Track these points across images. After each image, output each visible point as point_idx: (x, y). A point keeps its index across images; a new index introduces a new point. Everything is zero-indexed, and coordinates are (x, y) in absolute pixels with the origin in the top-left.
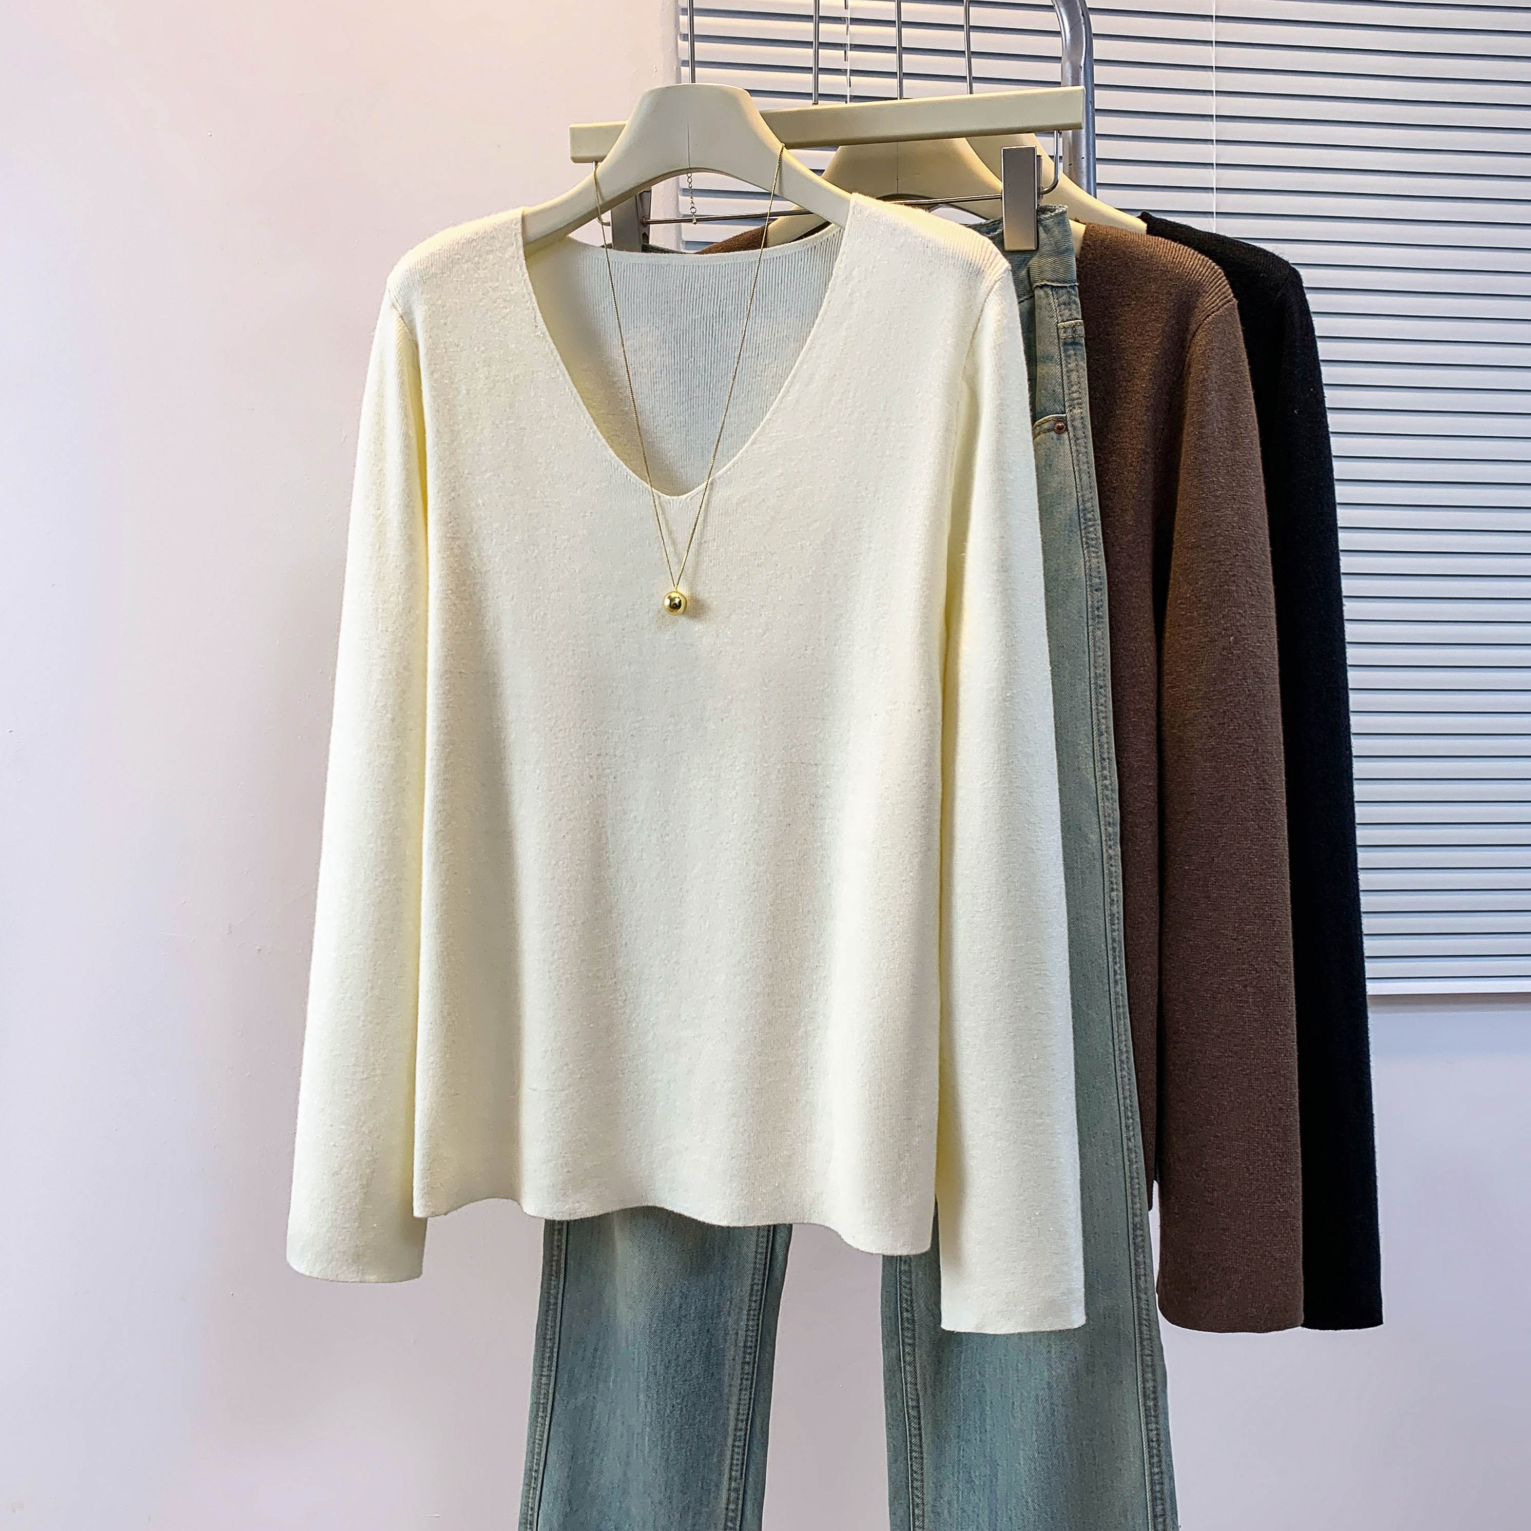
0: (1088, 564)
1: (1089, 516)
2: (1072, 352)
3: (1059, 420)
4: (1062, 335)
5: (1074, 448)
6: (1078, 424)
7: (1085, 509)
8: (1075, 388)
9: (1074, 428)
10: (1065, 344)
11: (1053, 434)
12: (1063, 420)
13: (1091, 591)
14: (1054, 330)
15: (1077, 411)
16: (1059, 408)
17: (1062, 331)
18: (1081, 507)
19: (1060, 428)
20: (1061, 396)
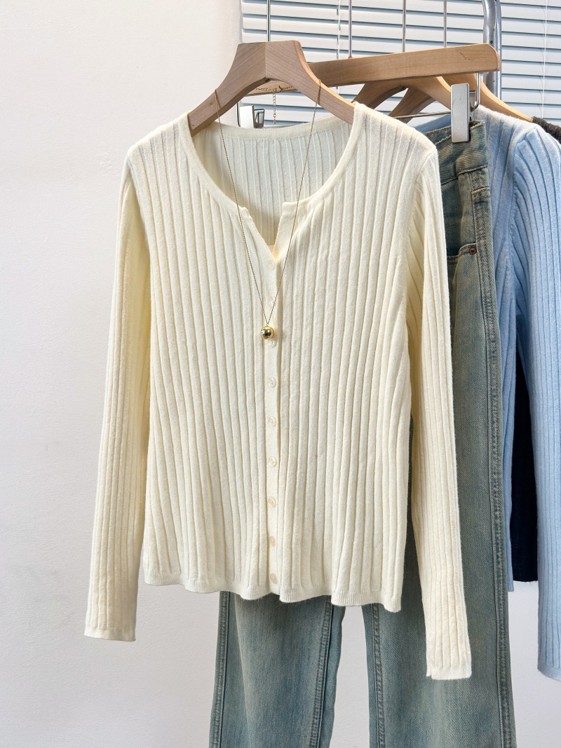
0: (487, 327)
1: (488, 300)
2: (479, 207)
3: (472, 247)
4: (473, 198)
5: (480, 262)
6: (483, 248)
7: (486, 297)
8: (481, 228)
9: (481, 251)
10: (476, 203)
11: (469, 254)
12: (475, 247)
13: (489, 342)
14: (469, 197)
15: (482, 241)
16: (472, 240)
17: (473, 196)
18: (483, 295)
19: (473, 251)
20: (473, 233)
